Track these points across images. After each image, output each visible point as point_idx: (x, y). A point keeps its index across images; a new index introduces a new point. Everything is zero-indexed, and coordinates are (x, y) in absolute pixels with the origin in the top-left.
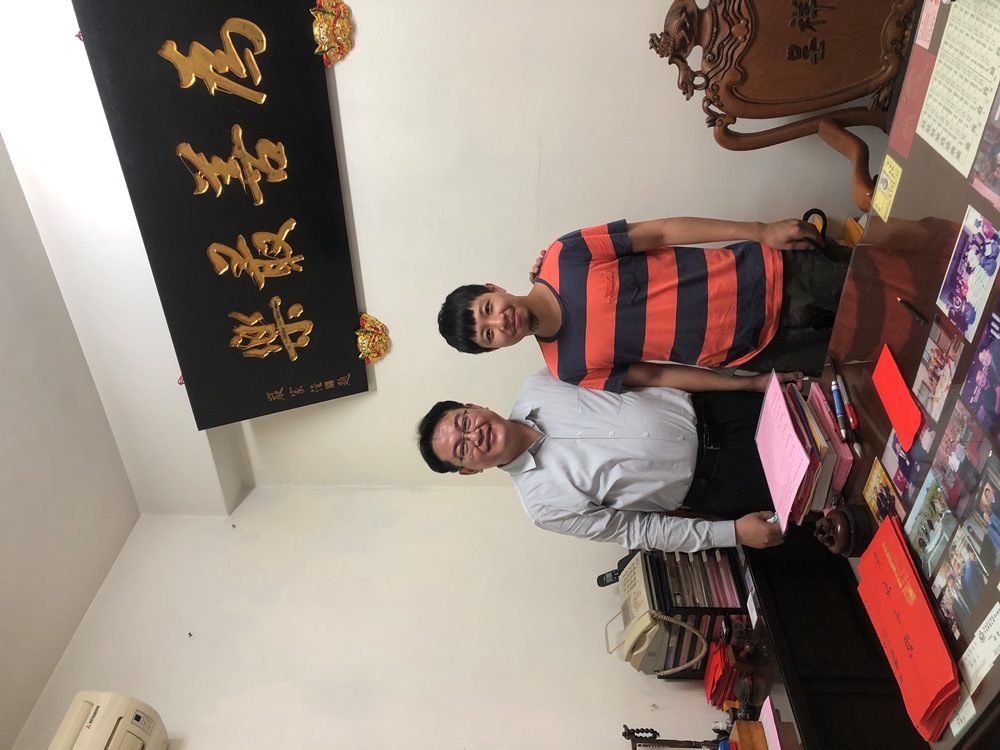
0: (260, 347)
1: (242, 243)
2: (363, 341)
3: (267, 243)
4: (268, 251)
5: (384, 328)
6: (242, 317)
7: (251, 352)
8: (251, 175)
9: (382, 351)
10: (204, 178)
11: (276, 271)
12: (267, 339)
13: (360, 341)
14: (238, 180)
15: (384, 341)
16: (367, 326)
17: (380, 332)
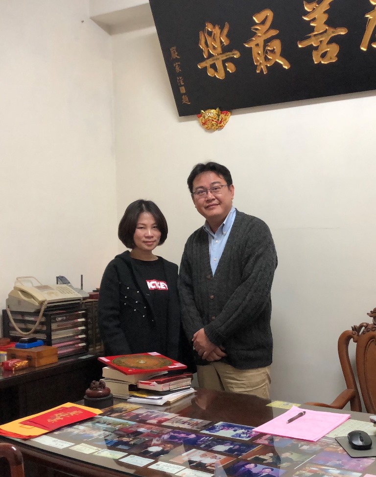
0: (206, 43)
1: (274, 33)
2: (212, 113)
3: (274, 49)
4: (269, 50)
5: (221, 127)
6: (226, 31)
7: (203, 36)
8: (317, 39)
9: (206, 126)
10: (314, 9)
11: (257, 55)
12: (212, 48)
13: (213, 111)
14: (313, 31)
15: (213, 127)
16: (222, 116)
17: (219, 125)
